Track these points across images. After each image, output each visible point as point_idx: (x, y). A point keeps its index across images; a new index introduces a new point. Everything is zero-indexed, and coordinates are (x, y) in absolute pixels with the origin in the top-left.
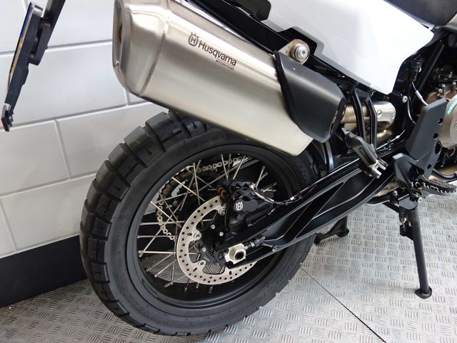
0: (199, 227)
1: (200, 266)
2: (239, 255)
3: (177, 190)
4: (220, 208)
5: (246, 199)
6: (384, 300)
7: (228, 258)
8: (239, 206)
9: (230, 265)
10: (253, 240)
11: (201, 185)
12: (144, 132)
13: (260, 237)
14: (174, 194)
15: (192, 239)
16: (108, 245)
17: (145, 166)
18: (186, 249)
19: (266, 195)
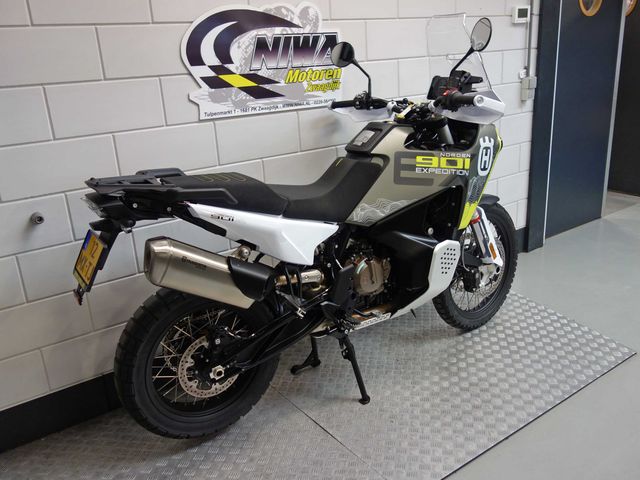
0: (192, 357)
1: (194, 384)
2: (219, 373)
3: (177, 335)
4: (206, 344)
5: (221, 337)
6: (335, 407)
7: (212, 376)
8: (218, 341)
9: (214, 381)
10: (228, 363)
11: (194, 330)
12: (155, 299)
13: (233, 360)
14: (176, 337)
15: (188, 365)
16: (135, 370)
17: (157, 320)
18: (185, 373)
19: (239, 334)
